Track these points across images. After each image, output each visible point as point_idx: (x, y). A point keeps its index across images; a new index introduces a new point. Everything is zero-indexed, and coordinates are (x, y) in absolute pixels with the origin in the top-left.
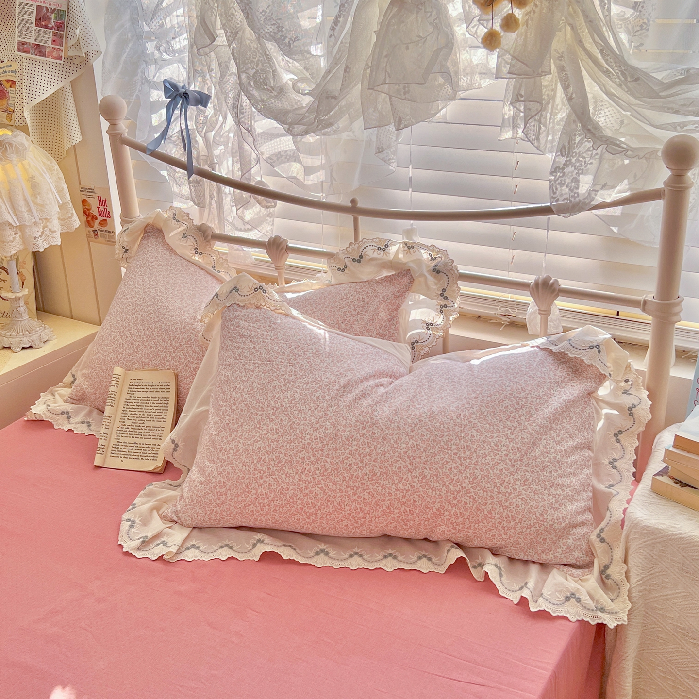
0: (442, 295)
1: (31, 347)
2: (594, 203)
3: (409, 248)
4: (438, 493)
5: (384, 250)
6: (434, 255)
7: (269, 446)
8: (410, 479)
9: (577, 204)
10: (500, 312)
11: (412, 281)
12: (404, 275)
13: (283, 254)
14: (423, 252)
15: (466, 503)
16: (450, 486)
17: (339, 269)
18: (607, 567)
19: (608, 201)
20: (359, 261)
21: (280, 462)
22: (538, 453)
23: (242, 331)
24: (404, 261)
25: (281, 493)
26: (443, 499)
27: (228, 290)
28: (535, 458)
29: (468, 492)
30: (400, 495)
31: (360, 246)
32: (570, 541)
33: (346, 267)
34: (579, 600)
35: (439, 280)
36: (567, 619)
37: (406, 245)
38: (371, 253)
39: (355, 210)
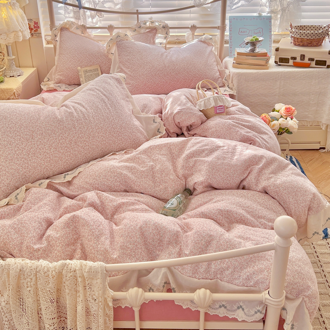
0: (166, 33)
2: (206, 3)
5: (145, 24)
6: (160, 24)
7: (149, 72)
9: (201, 4)
10: (176, 38)
11: (157, 30)
12: (154, 30)
14: (156, 23)
17: (133, 31)
18: (228, 85)
19: (209, 2)
20: (140, 28)
23: (127, 46)
24: (152, 26)
27: (116, 37)
28: (209, 64)
29: (198, 73)
31: (139, 24)
32: (219, 81)
33: (135, 30)
34: (227, 91)
35: (165, 30)
36: (227, 95)
37: (151, 22)
38: (143, 25)
39: (138, 13)
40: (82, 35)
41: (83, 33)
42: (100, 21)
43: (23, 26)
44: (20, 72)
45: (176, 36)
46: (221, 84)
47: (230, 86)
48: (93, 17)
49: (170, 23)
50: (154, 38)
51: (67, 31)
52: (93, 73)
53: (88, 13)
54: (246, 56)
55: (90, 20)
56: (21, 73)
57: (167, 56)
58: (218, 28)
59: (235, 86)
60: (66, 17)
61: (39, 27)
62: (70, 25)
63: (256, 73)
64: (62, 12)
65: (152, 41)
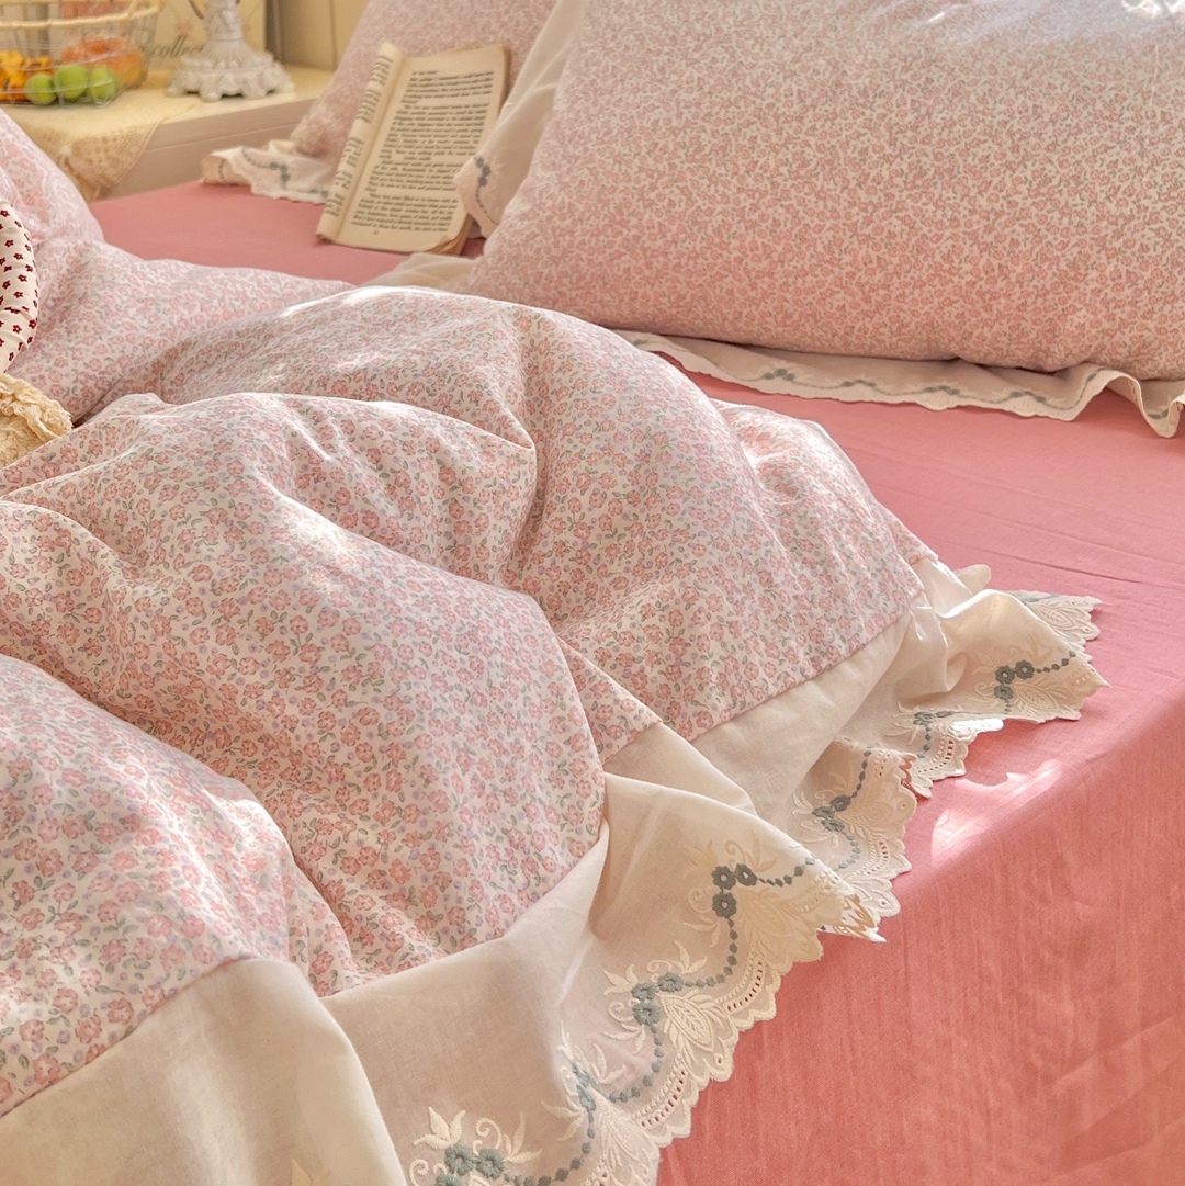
1: (239, 95)
4: (1076, 220)
7: (679, 116)
8: (1009, 185)
15: (1144, 248)
16: (1108, 203)
21: (699, 150)
25: (695, 222)
26: (1087, 237)
30: (979, 226)
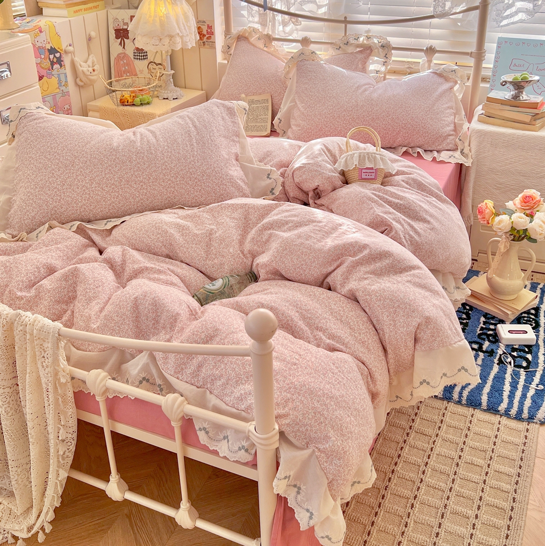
0: (385, 56)
1: (176, 98)
2: (452, 12)
3: (368, 38)
5: (357, 40)
6: (379, 41)
9: (445, 13)
10: (406, 66)
11: (372, 51)
12: (368, 50)
13: (309, 45)
14: (375, 39)
17: (337, 49)
18: (463, 150)
19: (458, 11)
20: (347, 45)
22: (435, 108)
24: (367, 43)
27: (298, 54)
28: (434, 110)
31: (347, 38)
32: (448, 141)
33: (340, 47)
34: (454, 157)
35: (384, 50)
37: (367, 37)
38: (352, 41)
39: (346, 22)
40: (265, 49)
41: (267, 47)
42: (297, 30)
43: (185, 29)
44: (178, 94)
45: (408, 62)
46: (451, 146)
47: (466, 151)
48: (285, 24)
49: (394, 41)
50: (364, 62)
51: (244, 42)
52: (261, 105)
53: (279, 17)
54: (502, 104)
55: (281, 28)
56: (179, 96)
57: (365, 90)
58: (470, 54)
59: (473, 151)
60: (250, 22)
61: (213, 34)
62: (250, 33)
63: (510, 135)
64: (245, 13)
65: (360, 66)
